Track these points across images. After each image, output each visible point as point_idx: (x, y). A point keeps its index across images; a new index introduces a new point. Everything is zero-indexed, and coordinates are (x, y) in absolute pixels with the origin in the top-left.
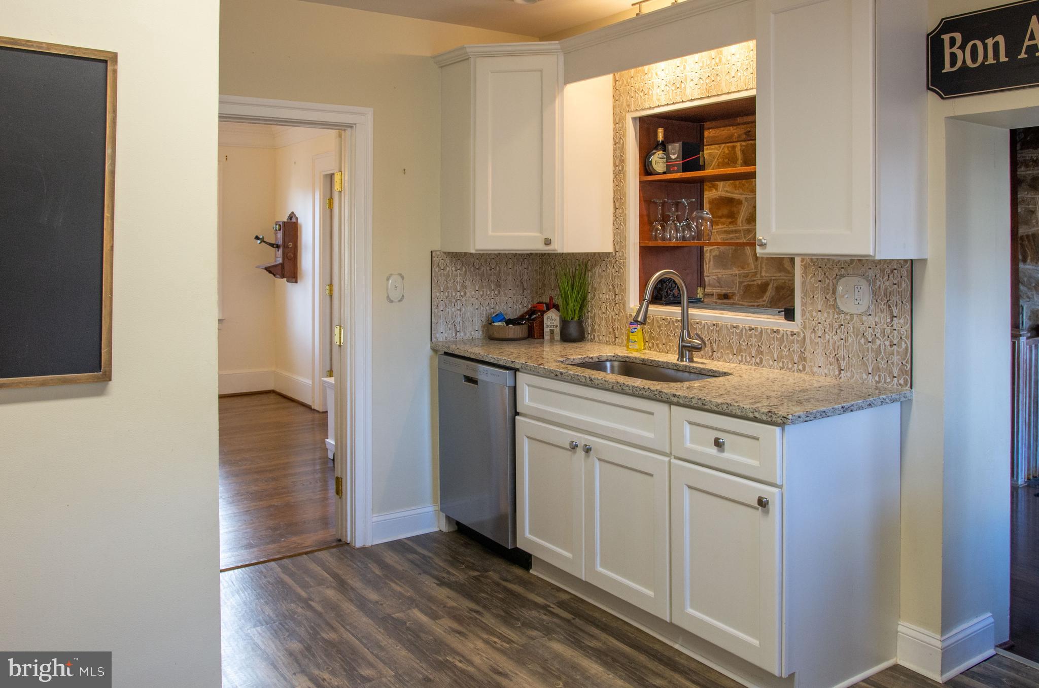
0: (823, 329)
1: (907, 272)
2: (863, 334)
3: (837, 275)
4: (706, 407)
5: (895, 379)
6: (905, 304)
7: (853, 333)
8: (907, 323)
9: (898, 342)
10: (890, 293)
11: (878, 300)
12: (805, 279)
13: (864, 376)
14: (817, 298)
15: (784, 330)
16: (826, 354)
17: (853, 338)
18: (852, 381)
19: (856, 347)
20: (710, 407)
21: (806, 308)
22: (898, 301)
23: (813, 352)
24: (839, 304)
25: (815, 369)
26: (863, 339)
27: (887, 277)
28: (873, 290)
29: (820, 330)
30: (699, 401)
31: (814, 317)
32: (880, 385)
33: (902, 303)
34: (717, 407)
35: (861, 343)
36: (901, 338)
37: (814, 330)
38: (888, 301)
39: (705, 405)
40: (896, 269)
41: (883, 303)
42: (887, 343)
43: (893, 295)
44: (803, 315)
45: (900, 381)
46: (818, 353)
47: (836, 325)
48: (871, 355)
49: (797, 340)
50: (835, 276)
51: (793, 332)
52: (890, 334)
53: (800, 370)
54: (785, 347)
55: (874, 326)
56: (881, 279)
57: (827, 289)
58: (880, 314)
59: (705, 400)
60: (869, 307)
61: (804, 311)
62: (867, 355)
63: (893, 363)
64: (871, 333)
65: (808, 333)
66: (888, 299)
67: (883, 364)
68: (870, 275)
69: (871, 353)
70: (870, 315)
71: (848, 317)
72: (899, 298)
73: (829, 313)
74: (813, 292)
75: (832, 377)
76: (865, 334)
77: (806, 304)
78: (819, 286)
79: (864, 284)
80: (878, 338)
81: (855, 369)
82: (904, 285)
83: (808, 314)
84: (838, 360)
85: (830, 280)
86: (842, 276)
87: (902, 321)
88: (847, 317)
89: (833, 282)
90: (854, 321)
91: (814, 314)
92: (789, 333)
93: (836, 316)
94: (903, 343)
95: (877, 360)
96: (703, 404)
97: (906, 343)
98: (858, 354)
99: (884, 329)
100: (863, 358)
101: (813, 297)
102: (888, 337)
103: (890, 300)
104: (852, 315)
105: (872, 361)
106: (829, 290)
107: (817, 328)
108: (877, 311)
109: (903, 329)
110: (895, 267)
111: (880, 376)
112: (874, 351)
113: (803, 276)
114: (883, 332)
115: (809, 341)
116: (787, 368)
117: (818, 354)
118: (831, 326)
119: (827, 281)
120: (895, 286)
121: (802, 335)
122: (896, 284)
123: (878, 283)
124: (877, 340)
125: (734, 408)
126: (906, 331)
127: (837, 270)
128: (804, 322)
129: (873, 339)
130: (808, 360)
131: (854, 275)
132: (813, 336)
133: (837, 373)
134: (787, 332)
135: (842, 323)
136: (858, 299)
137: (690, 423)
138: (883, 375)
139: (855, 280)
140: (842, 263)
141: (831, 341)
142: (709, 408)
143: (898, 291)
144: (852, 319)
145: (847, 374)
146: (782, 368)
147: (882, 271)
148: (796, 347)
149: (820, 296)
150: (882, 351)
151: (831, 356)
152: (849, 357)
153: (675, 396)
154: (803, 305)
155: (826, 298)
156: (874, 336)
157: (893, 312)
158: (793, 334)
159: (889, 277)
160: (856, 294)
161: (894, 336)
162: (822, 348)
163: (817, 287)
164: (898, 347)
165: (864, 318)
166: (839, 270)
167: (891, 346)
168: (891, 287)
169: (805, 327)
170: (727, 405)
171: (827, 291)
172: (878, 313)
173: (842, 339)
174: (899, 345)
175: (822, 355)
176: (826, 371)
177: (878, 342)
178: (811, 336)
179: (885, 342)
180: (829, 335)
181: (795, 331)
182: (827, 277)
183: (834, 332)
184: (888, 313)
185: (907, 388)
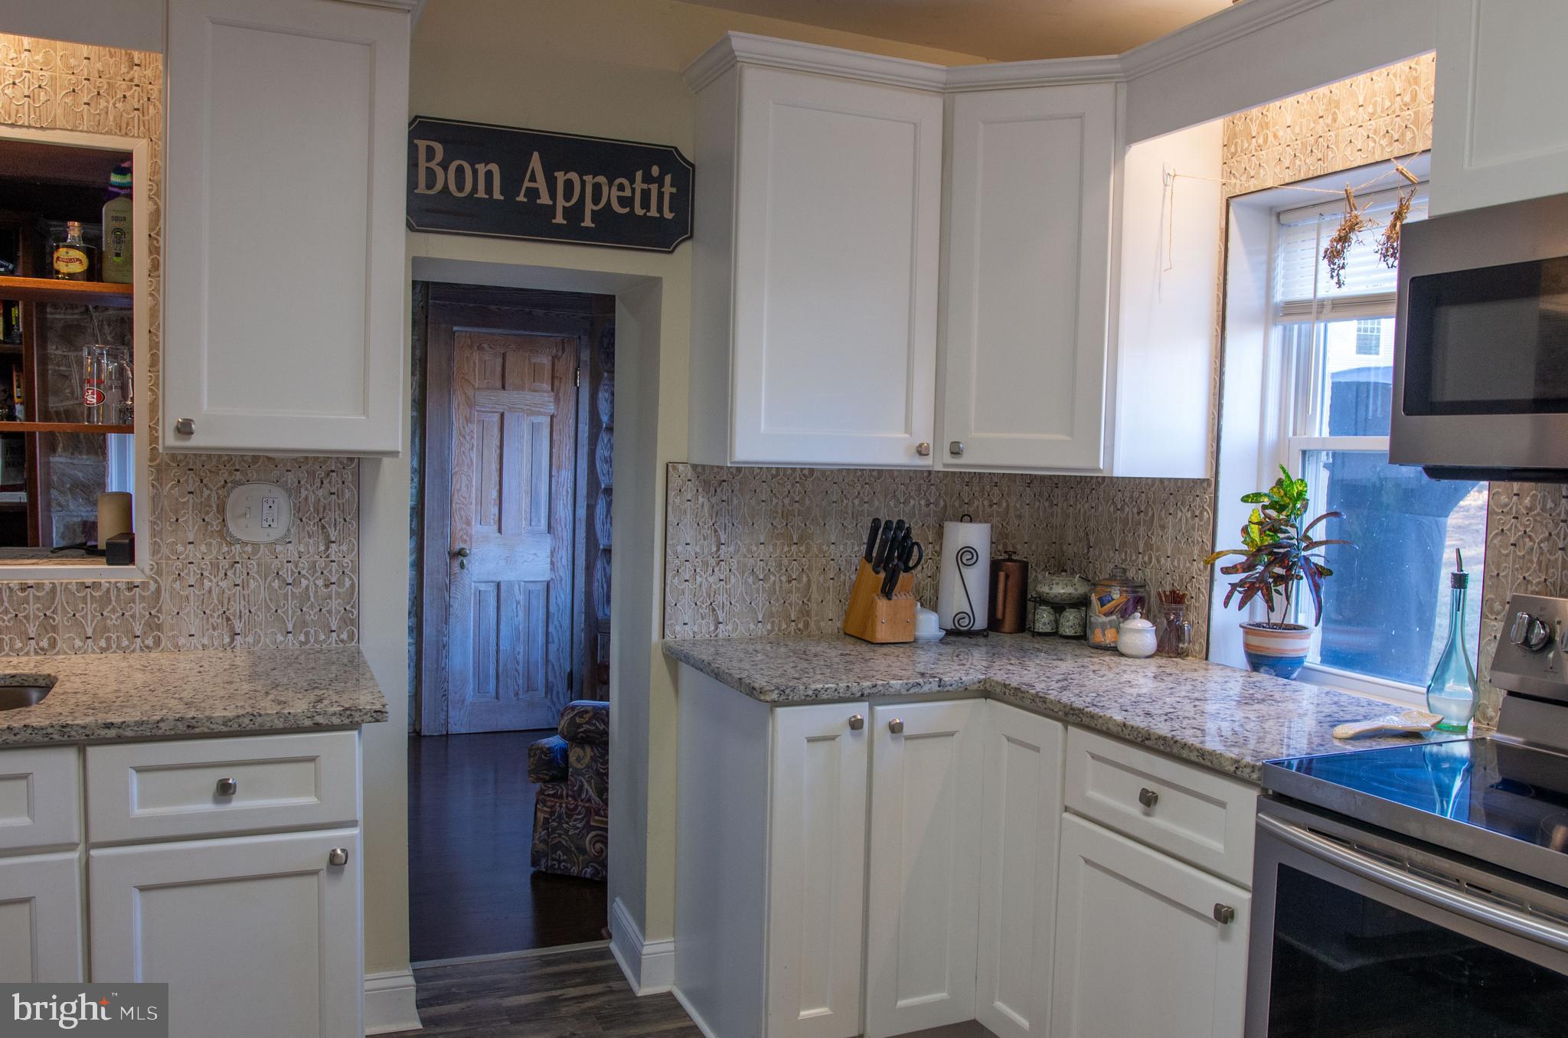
0: (199, 572)
1: (352, 474)
2: (278, 574)
3: (226, 482)
4: (197, 730)
5: (334, 634)
6: (350, 523)
7: (258, 572)
8: (353, 550)
9: (339, 579)
10: (324, 508)
11: (304, 519)
12: (157, 489)
13: (280, 638)
14: (186, 522)
15: (110, 583)
16: (204, 613)
17: (258, 581)
18: (256, 649)
19: (263, 594)
20: (209, 728)
21: (161, 539)
22: (337, 517)
23: (178, 613)
24: (233, 529)
25: (182, 641)
26: (277, 581)
27: (319, 484)
28: (294, 504)
29: (192, 574)
30: (179, 724)
31: (180, 554)
32: (307, 647)
33: (345, 520)
34: (226, 726)
35: (273, 587)
36: (343, 573)
37: (179, 575)
38: (320, 520)
39: (193, 727)
40: (334, 471)
41: (312, 523)
42: (320, 582)
43: (330, 510)
44: (155, 550)
45: (341, 637)
46: (189, 612)
47: (225, 564)
48: (291, 604)
49: (141, 596)
50: (223, 483)
51: (132, 583)
52: (325, 568)
53: (147, 647)
54: (114, 611)
55: (297, 559)
56: (309, 486)
57: (207, 506)
58: (307, 539)
59: (194, 718)
60: (289, 530)
61: (156, 547)
62: (284, 604)
63: (330, 612)
64: (292, 570)
65: (166, 582)
66: (321, 516)
67: (312, 615)
68: (289, 481)
69: (292, 600)
70: (290, 542)
71: (249, 549)
72: (339, 514)
73: (210, 545)
74: (176, 512)
75: (217, 648)
76: (280, 573)
77: (160, 532)
78: (188, 500)
79: (279, 495)
80: (304, 576)
81: (261, 630)
82: (347, 495)
83: (165, 550)
84: (228, 619)
85: (211, 490)
86: (237, 484)
87: (344, 548)
88: (246, 549)
89: (217, 493)
90: (259, 554)
91: (180, 548)
92: (123, 587)
93: (225, 549)
94: (347, 579)
95: (302, 610)
96: (189, 726)
97: (351, 579)
98: (268, 606)
99: (315, 562)
100: (276, 611)
101: (177, 520)
102: (322, 573)
103: (324, 518)
104: (256, 546)
105: (294, 612)
106: (210, 506)
107: (186, 571)
108: (302, 535)
109: (346, 560)
110: (333, 468)
111: (307, 634)
112: (296, 597)
113: (153, 485)
114: (313, 566)
115: (168, 596)
116: (119, 647)
117: (188, 614)
118: (215, 566)
119: (206, 492)
120: (333, 496)
121: (153, 586)
122: (334, 494)
123: (304, 493)
124: (303, 580)
125: (268, 719)
126: (352, 561)
127: (227, 474)
128: (157, 564)
129: (294, 579)
130: (166, 627)
131: (258, 481)
132: (177, 585)
133: (227, 640)
134: (118, 585)
135: (237, 559)
136: (270, 519)
137: (139, 770)
138: (312, 632)
139: (263, 490)
140: (237, 463)
141: (215, 592)
142: (206, 730)
143: (339, 504)
144: (255, 551)
145: (247, 639)
146: (103, 650)
147: (311, 474)
148: (138, 608)
149: (191, 518)
150: (312, 595)
151: (216, 615)
152: (250, 612)
153: (109, 726)
154: (154, 535)
155: (204, 520)
156: (297, 574)
157: (329, 536)
158: (131, 587)
159: (322, 483)
160: (265, 512)
161: (331, 570)
162: (197, 604)
163: (184, 503)
164: (339, 587)
165: (279, 548)
166: (230, 474)
167: (327, 586)
168: (325, 499)
169: (159, 573)
170: (252, 717)
171: (207, 509)
172: (304, 538)
173: (238, 585)
174: (340, 583)
175: (196, 615)
176: (205, 641)
177: (304, 582)
178: (174, 586)
179: (317, 582)
180: (211, 581)
181: (137, 580)
182: (206, 485)
183: (221, 574)
184: (321, 537)
185: (353, 644)
